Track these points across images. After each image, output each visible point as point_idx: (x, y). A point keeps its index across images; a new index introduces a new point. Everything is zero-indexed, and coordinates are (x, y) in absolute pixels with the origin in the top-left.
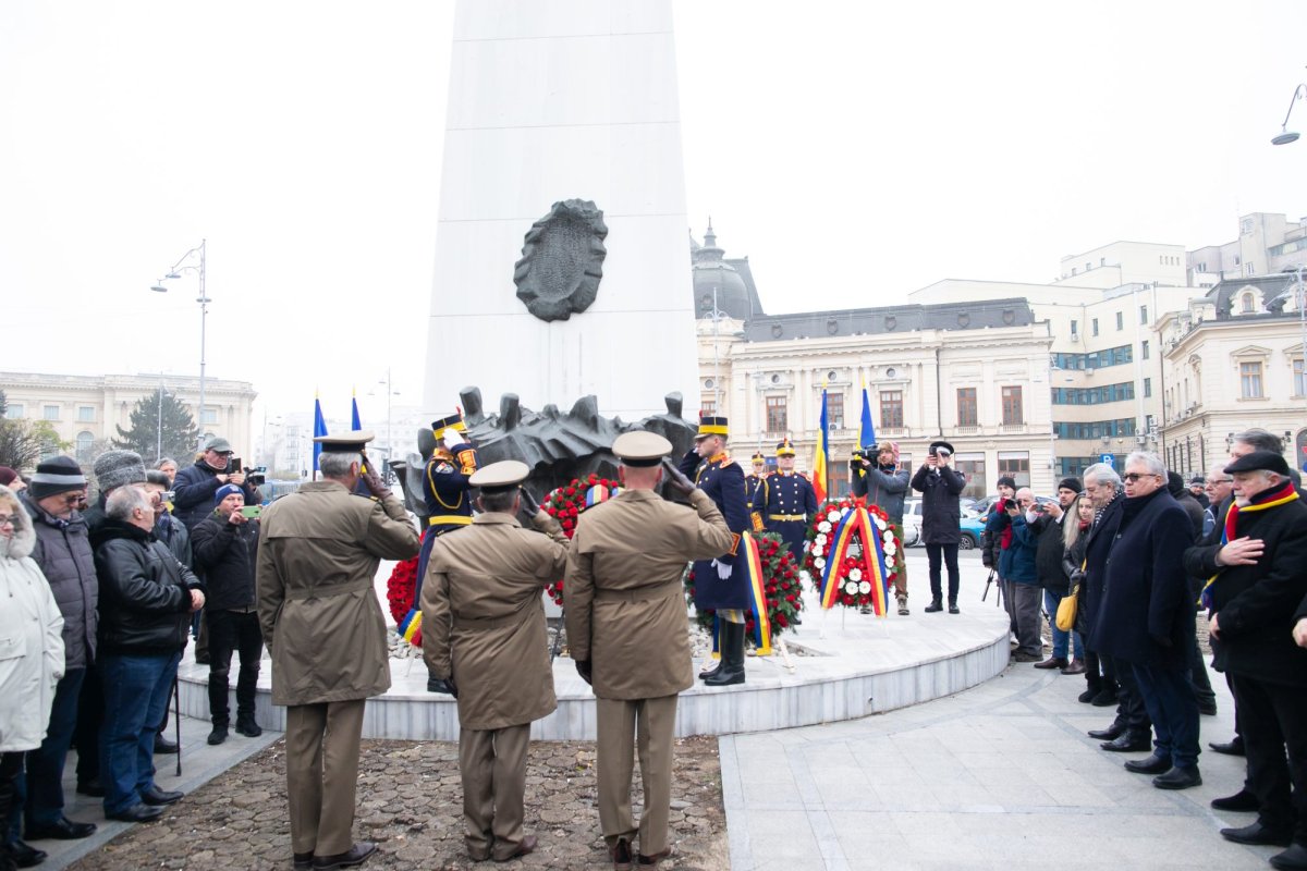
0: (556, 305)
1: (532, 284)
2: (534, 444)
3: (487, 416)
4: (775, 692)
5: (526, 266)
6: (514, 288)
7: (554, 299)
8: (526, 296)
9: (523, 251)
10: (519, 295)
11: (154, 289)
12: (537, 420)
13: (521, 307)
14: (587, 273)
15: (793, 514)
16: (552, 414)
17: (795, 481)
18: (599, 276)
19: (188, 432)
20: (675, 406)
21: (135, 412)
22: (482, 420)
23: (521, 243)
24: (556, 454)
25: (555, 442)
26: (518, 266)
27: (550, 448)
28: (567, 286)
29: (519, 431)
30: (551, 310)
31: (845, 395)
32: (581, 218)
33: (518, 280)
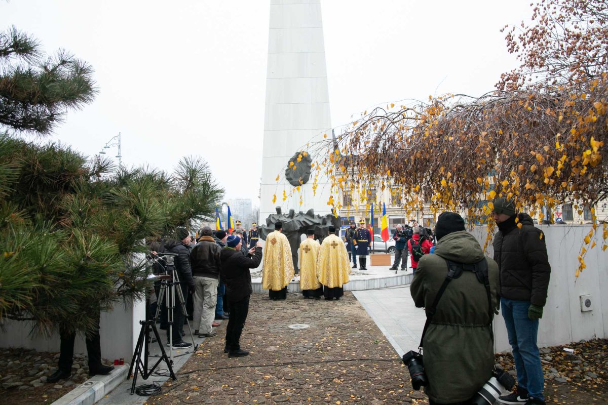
1: (291, 176)
3: (283, 214)
5: (289, 171)
7: (297, 180)
8: (290, 180)
9: (288, 166)
10: (287, 179)
13: (288, 182)
14: (307, 173)
15: (364, 240)
16: (301, 213)
17: (365, 231)
18: (310, 173)
22: (282, 216)
24: (304, 225)
25: (304, 221)
26: (286, 171)
27: (302, 223)
29: (295, 218)
30: (296, 183)
32: (304, 156)
33: (287, 175)
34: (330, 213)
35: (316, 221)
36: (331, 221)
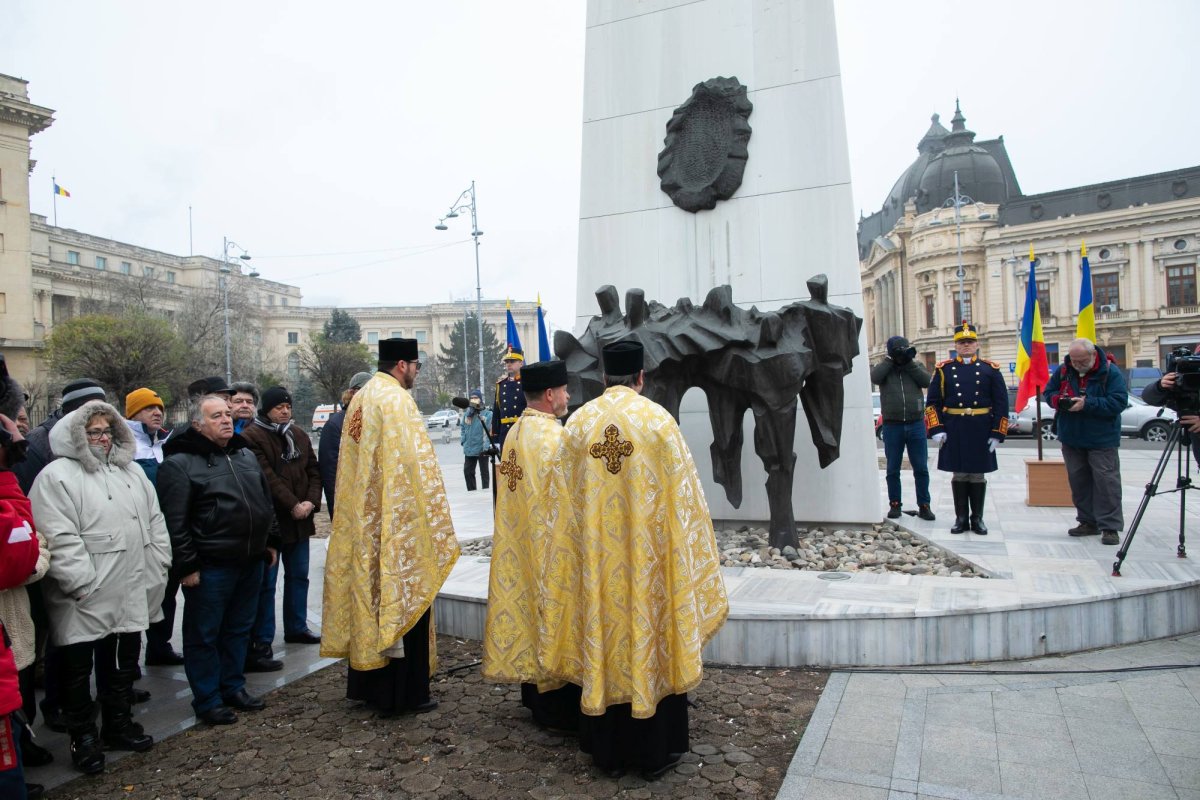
0: (699, 193)
1: (676, 175)
2: (660, 340)
4: (907, 623)
5: (669, 156)
6: (658, 181)
7: (696, 188)
8: (669, 188)
9: (666, 141)
10: (665, 188)
11: (438, 228)
12: (668, 316)
13: (668, 200)
14: (730, 156)
15: (973, 407)
16: (684, 307)
17: (978, 369)
18: (745, 158)
19: (493, 347)
20: (818, 290)
21: (453, 333)
23: (662, 133)
24: (684, 350)
25: (684, 337)
26: (661, 157)
27: (678, 344)
28: (710, 173)
29: (646, 327)
30: (695, 200)
31: (1121, 274)
32: (722, 97)
33: (661, 172)
34: (804, 296)
35: (736, 333)
36: (804, 332)
